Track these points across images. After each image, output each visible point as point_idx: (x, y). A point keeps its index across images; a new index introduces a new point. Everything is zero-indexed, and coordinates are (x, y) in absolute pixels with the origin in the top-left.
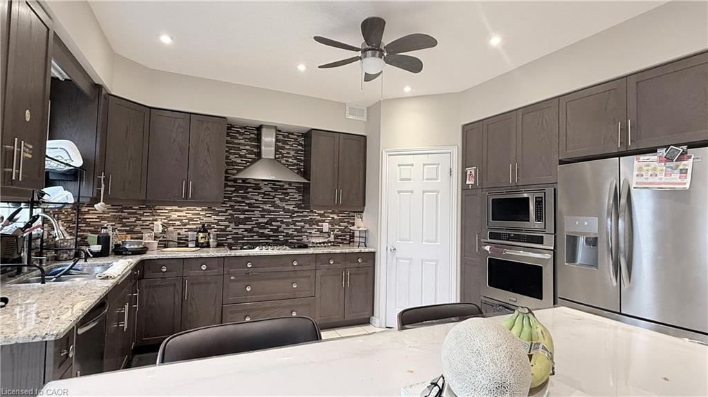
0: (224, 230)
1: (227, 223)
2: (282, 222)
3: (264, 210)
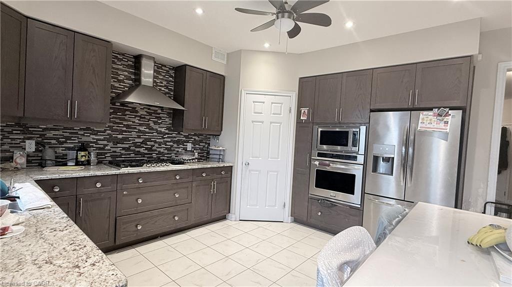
2: (155, 142)
3: (140, 131)
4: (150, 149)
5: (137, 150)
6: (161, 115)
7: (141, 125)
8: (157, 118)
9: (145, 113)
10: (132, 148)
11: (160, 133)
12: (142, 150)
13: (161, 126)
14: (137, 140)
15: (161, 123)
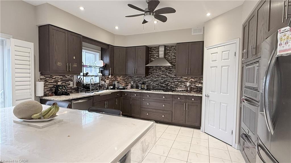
0: (150, 84)
1: (150, 82)
2: (169, 82)
3: (162, 77)
4: (167, 85)
5: (161, 85)
6: (172, 69)
7: (163, 74)
8: (170, 71)
9: (165, 69)
10: (159, 84)
11: (171, 77)
12: (163, 85)
13: (172, 74)
14: (161, 81)
15: (172, 73)
